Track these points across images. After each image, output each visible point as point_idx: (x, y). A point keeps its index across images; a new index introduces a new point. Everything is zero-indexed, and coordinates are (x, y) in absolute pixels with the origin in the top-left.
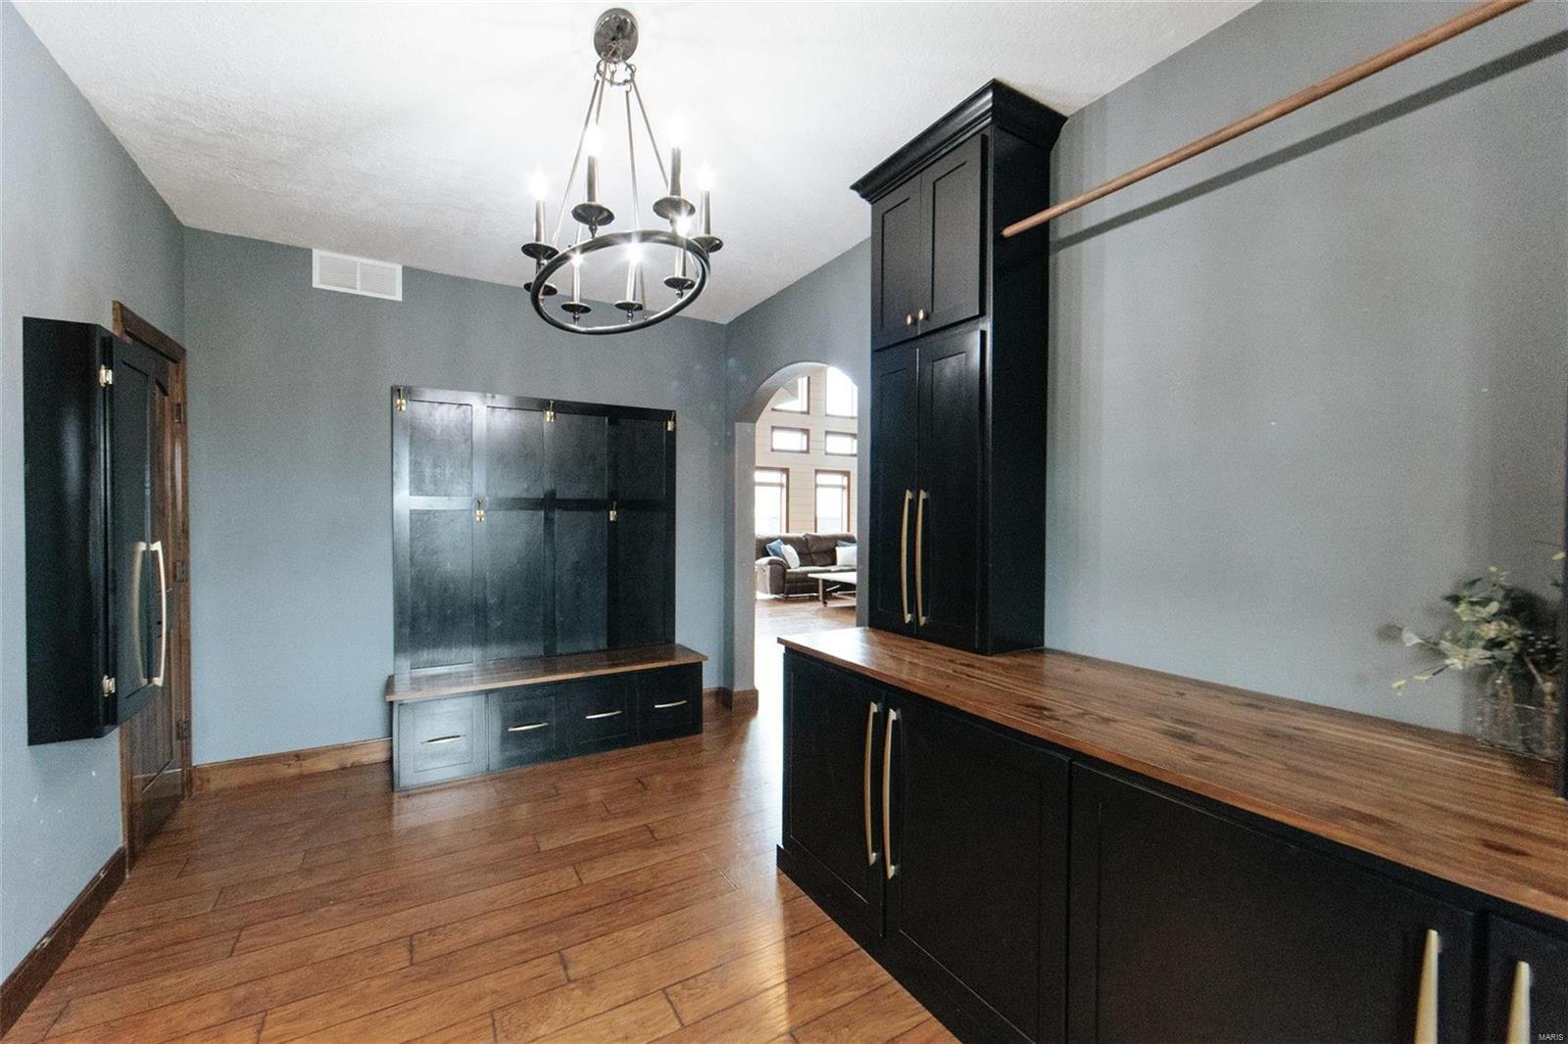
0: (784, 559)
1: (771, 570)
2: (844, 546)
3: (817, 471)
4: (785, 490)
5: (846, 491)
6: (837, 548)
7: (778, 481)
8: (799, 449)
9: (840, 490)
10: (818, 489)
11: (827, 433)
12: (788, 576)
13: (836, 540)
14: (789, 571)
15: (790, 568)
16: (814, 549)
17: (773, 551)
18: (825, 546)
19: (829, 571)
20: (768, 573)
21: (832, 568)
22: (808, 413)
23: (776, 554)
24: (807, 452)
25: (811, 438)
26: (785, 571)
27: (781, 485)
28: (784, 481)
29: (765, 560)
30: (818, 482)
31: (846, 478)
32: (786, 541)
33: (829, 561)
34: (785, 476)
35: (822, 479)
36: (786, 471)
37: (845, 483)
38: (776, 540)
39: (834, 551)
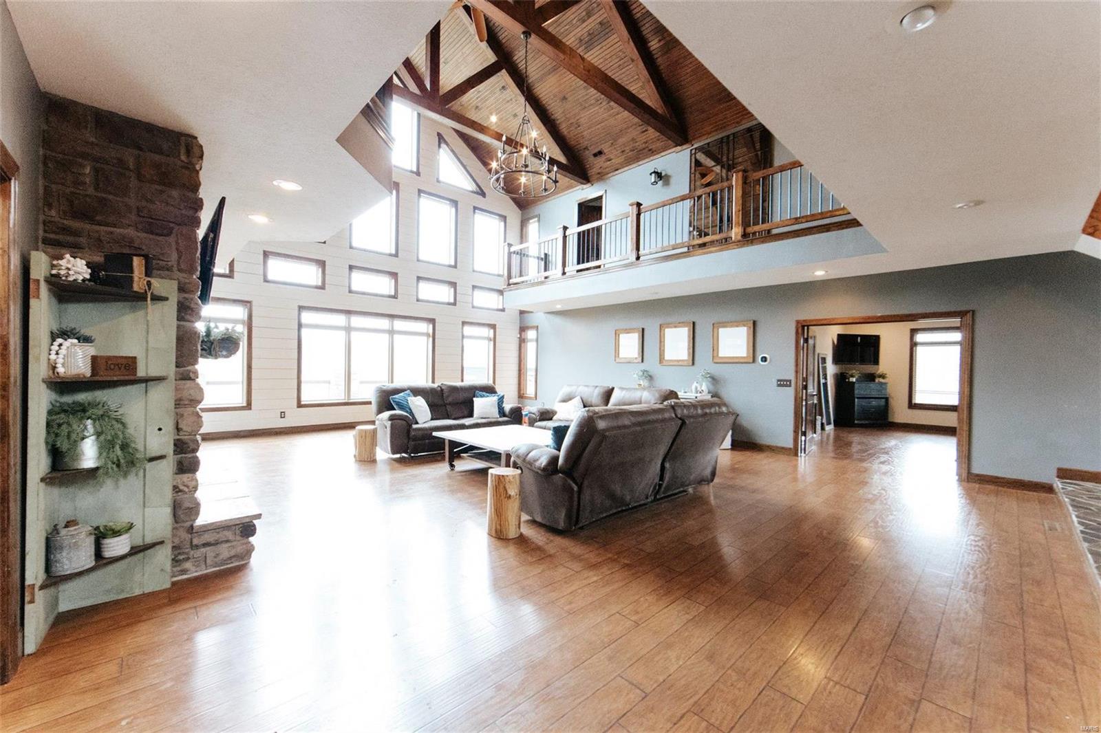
0: (411, 413)
1: (392, 425)
2: (482, 396)
3: (464, 323)
4: (431, 339)
5: (492, 343)
6: (474, 399)
7: (425, 331)
8: (447, 301)
9: (487, 342)
10: (465, 340)
11: (474, 287)
12: (413, 433)
13: (474, 391)
14: (415, 426)
15: (417, 423)
16: (450, 399)
17: (398, 404)
18: (462, 396)
19: (463, 427)
20: (389, 429)
21: (467, 421)
22: (455, 267)
23: (401, 407)
24: (454, 304)
25: (458, 292)
26: (410, 426)
27: (428, 335)
28: (431, 331)
29: (387, 414)
30: (466, 333)
31: (492, 331)
32: (416, 392)
33: (466, 413)
34: (431, 326)
35: (468, 330)
36: (432, 321)
37: (492, 335)
38: (406, 390)
39: (472, 403)
